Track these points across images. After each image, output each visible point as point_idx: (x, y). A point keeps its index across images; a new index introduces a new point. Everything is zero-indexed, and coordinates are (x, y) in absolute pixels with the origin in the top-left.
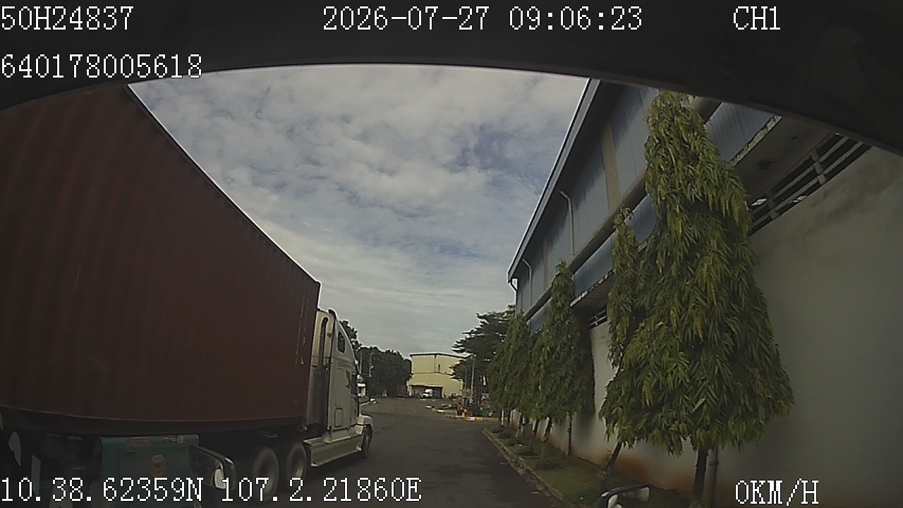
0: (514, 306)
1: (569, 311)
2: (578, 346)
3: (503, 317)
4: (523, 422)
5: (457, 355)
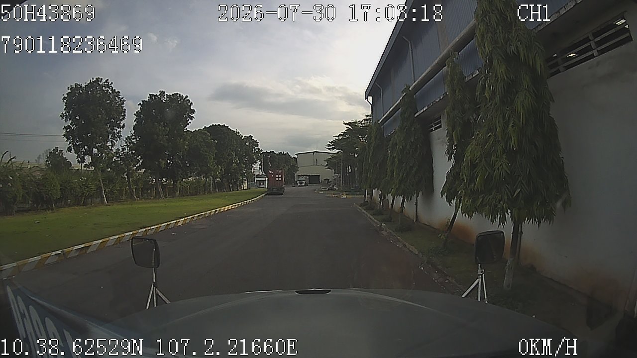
0: (370, 116)
2: (422, 145)
3: (362, 124)
4: (382, 198)
5: (329, 151)
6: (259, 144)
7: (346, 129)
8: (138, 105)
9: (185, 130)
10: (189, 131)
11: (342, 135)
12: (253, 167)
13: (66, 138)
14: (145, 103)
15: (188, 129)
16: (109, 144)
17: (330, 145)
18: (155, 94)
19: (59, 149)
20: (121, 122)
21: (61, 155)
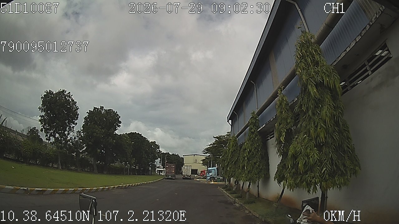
0: (230, 133)
1: (257, 133)
2: (261, 148)
3: (225, 138)
4: (236, 183)
5: (204, 155)
6: (160, 147)
7: (215, 141)
8: (87, 113)
9: (114, 133)
10: (116, 134)
11: (212, 145)
12: (155, 161)
13: (41, 122)
14: (91, 112)
17: (204, 151)
18: (97, 108)
20: (76, 121)
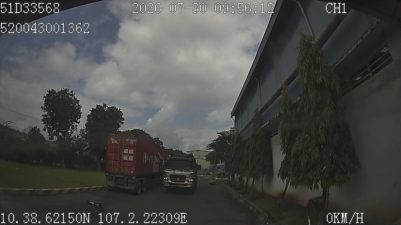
0: (234, 128)
1: (261, 130)
2: (265, 145)
3: (228, 133)
4: (240, 180)
5: (208, 150)
6: (163, 143)
7: (218, 136)
8: (90, 111)
10: (120, 131)
11: (216, 141)
13: (44, 122)
14: (94, 110)
15: (119, 130)
16: (69, 131)
18: (100, 105)
19: (38, 128)
20: (79, 120)
21: (38, 131)
